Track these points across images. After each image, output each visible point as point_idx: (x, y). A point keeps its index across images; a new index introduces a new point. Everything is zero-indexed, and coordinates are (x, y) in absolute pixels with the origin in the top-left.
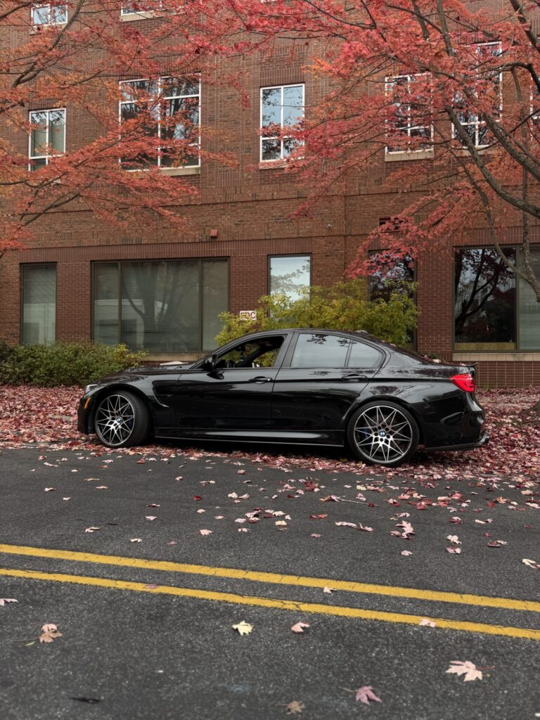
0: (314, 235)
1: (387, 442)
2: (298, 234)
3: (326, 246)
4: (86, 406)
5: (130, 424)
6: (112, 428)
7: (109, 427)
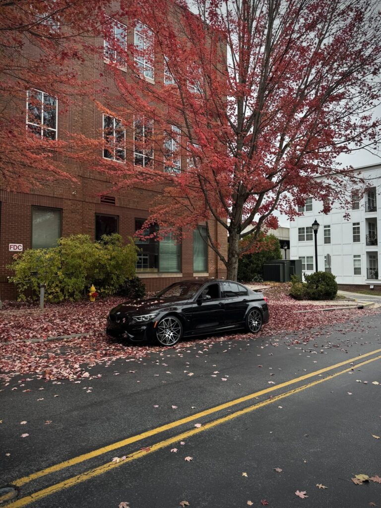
0: (64, 197)
2: (54, 194)
3: (71, 206)
4: (155, 327)
5: (178, 332)
6: (167, 336)
7: (165, 336)
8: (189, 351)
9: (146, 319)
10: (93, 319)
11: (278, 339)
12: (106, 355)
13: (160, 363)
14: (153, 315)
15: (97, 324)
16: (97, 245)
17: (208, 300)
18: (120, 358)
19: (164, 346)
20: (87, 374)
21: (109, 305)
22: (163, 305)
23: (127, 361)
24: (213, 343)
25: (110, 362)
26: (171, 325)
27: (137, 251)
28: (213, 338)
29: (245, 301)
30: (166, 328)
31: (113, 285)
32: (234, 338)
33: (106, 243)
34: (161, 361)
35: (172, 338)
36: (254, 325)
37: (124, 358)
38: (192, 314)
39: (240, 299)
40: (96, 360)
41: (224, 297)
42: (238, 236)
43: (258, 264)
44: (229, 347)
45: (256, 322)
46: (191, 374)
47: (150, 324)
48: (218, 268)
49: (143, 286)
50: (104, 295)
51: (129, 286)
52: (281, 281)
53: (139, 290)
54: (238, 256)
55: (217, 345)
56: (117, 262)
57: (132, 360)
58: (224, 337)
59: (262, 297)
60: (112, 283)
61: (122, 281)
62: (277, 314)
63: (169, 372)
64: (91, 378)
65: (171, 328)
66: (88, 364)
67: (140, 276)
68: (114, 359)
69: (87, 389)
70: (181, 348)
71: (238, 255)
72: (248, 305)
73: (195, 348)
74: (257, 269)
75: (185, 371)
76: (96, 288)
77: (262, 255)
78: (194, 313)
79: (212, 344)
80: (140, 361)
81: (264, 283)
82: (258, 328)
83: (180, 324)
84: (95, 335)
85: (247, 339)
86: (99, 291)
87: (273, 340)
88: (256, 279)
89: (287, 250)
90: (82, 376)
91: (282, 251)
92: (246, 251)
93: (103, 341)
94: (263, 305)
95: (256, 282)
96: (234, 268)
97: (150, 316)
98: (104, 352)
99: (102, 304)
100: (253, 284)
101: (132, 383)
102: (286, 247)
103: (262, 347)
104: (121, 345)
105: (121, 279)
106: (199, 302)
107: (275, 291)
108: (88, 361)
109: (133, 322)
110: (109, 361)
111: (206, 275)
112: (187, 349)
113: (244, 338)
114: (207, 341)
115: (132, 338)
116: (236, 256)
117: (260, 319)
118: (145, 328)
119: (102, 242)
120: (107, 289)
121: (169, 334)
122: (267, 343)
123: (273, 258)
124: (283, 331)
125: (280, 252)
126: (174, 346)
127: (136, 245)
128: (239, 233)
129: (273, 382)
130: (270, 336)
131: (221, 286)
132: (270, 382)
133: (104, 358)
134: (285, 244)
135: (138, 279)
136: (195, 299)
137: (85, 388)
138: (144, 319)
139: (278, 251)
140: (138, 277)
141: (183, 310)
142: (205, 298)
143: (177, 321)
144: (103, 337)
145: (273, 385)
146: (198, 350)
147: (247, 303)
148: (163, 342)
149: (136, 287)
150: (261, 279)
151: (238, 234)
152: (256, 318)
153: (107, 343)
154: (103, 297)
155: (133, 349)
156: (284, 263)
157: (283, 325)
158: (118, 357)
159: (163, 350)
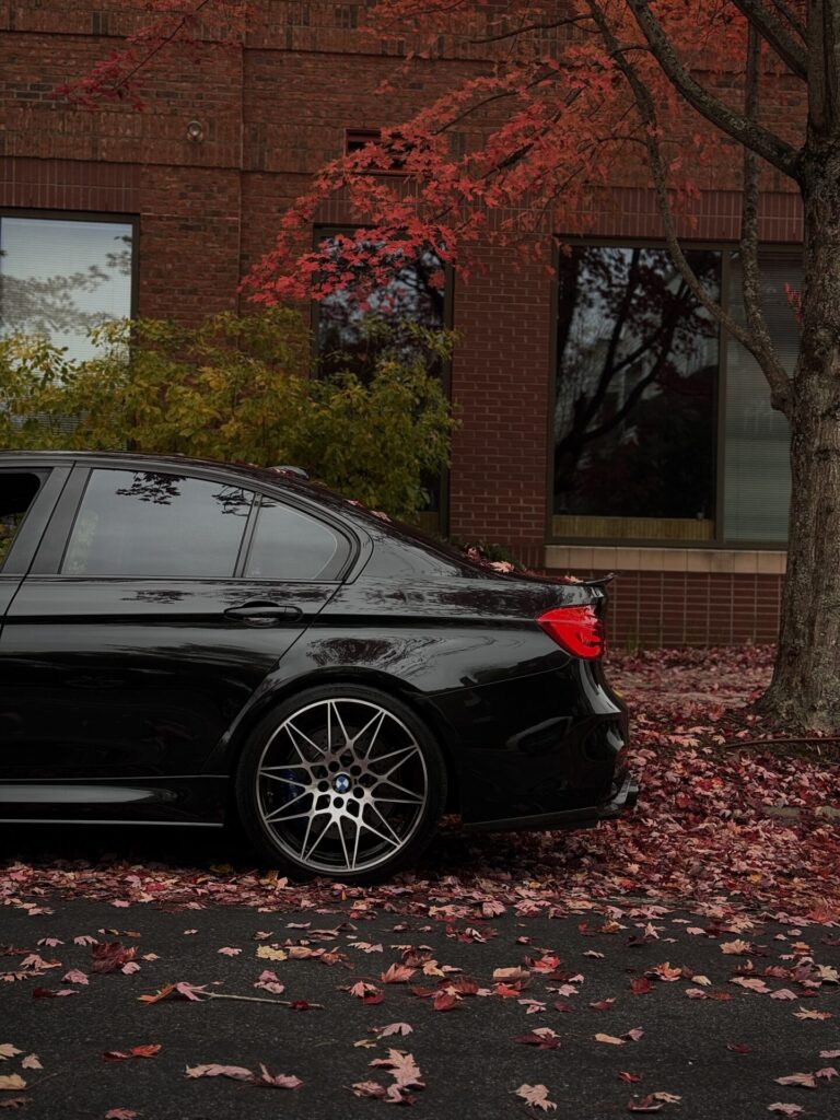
0: (147, 159)
1: (353, 808)
2: (95, 150)
3: (183, 196)
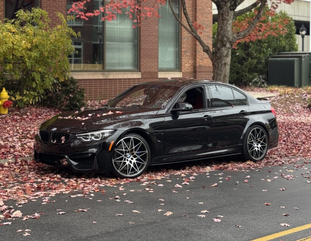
4: (110, 149)
5: (144, 157)
6: (128, 163)
7: (125, 163)
8: (161, 185)
9: (97, 137)
10: (10, 139)
11: (293, 169)
12: (39, 189)
13: (121, 199)
14: (106, 132)
15: (18, 146)
16: (9, 26)
17: (188, 111)
18: (62, 192)
19: (122, 177)
20: (18, 213)
21: (31, 119)
22: (121, 117)
23: (72, 196)
24: (195, 174)
25: (47, 198)
26: (134, 147)
27: (72, 36)
28: (194, 168)
29: (243, 113)
30: (126, 152)
31: (34, 90)
32: (226, 168)
33: (22, 24)
34: (122, 198)
35: (135, 166)
36: (256, 149)
37: (67, 192)
38: (164, 132)
39: (236, 110)
40: (26, 196)
41: (212, 106)
42: (231, 13)
43: (259, 59)
44: (221, 180)
45: (259, 146)
46: (169, 213)
47: (103, 145)
48: (198, 65)
49: (80, 92)
50: (21, 105)
51: (60, 90)
52: (295, 85)
53: (74, 98)
54: (232, 45)
55: (201, 178)
56: (42, 54)
57: (79, 195)
58: (211, 167)
59: (269, 107)
60: (34, 85)
61: (48, 83)
62: (289, 135)
63: (136, 211)
64: (25, 219)
65: (134, 152)
66: (16, 201)
67: (77, 76)
68: (53, 194)
69: (23, 232)
70: (148, 180)
71: (231, 43)
72: (248, 120)
73: (170, 181)
74: (259, 66)
75: (159, 210)
76: (9, 94)
77: (266, 44)
78: (166, 130)
79: (194, 176)
80: (91, 197)
81: (269, 89)
82: (261, 154)
83: (146, 145)
84: (16, 163)
85: (245, 169)
86: (13, 99)
87: (285, 170)
88: (256, 83)
89: (306, 37)
90: (12, 216)
91: (298, 39)
92: (244, 37)
93: (30, 171)
94: (269, 121)
95: (256, 86)
96: (225, 64)
97: (103, 134)
98: (35, 185)
99: (18, 118)
100: (252, 90)
101: (86, 224)
102: (304, 33)
103: (269, 180)
104: (59, 176)
105: (47, 80)
106: (174, 113)
107: (286, 101)
108: (15, 197)
109: (77, 142)
110: (46, 196)
111: (178, 75)
112: (158, 182)
113: (240, 168)
114: (186, 172)
115: (75, 166)
116: (228, 45)
117: (264, 141)
118: (94, 150)
119: (17, 22)
120: (26, 95)
121: (130, 161)
122: (276, 175)
123: (284, 49)
124: (299, 159)
125: (295, 40)
126: (138, 178)
127: (70, 27)
128: (234, 9)
129: (287, 225)
130: (280, 165)
131: (207, 91)
132: (283, 225)
133: (37, 193)
134: (303, 27)
135: (73, 81)
136: (169, 109)
137: (20, 231)
138: (93, 138)
139: (292, 38)
140: (72, 78)
141: (151, 125)
142: (184, 108)
143: (142, 141)
144: (29, 165)
145: (287, 228)
146: (174, 183)
147: (246, 117)
148: (121, 171)
149: (70, 92)
150: (263, 83)
151: (231, 10)
152: (259, 139)
153: (37, 173)
154: (19, 108)
155: (77, 181)
156: (300, 57)
157: (299, 150)
158: (58, 192)
159: (122, 183)
